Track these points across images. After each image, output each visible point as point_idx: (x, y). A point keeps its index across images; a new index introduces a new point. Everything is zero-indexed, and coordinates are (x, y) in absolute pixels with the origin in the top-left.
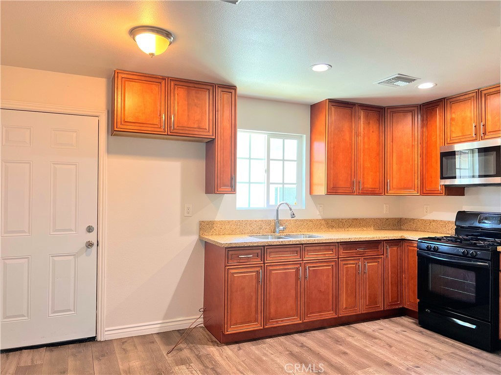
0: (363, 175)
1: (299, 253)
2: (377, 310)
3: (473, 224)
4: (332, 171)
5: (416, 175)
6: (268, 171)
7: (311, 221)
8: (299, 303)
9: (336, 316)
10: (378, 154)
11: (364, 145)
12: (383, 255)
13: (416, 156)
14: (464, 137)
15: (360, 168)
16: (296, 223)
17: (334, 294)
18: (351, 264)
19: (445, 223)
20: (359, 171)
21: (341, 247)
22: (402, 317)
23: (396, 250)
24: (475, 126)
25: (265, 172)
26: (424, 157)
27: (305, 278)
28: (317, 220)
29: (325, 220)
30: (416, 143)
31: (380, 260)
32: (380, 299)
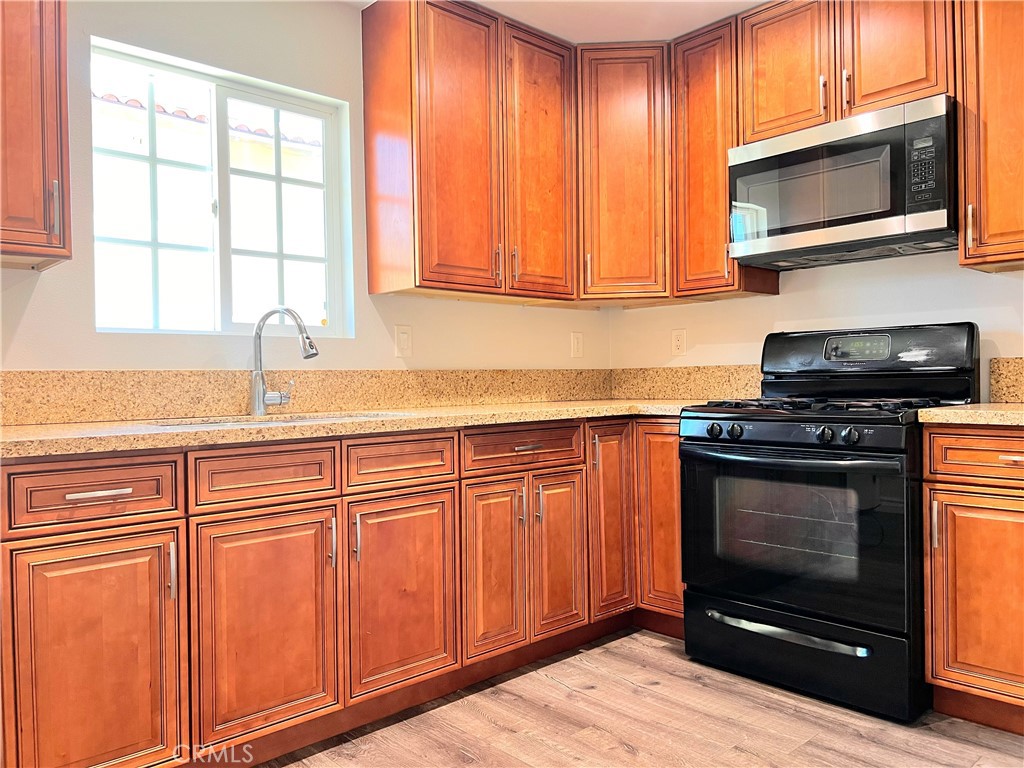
0: (524, 235)
1: (327, 472)
2: (572, 627)
3: (810, 363)
4: (434, 214)
5: (660, 240)
6: (223, 208)
7: (374, 375)
8: (330, 644)
9: (457, 666)
10: (561, 180)
11: (523, 147)
12: (584, 462)
13: (660, 187)
14: (792, 119)
15: (515, 213)
16: (325, 384)
17: (449, 598)
18: (499, 497)
19: (730, 373)
20: (511, 224)
21: (468, 443)
22: (635, 635)
23: (616, 447)
24: (825, 85)
25: (214, 211)
26: (681, 190)
27: (352, 553)
28: (393, 372)
29: (418, 374)
30: (659, 150)
31: (577, 479)
32: (579, 594)
